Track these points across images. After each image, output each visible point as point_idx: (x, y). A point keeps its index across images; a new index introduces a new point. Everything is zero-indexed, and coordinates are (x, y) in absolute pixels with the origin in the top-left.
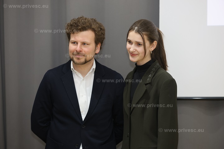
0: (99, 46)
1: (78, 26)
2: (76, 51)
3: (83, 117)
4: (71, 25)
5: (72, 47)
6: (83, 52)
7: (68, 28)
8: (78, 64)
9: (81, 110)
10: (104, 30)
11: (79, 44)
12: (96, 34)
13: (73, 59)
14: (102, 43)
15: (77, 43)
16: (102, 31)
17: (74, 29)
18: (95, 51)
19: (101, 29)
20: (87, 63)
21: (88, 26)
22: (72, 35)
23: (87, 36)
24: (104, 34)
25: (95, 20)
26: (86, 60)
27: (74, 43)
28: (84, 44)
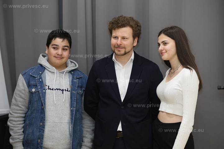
0: (136, 40)
1: (118, 23)
2: (117, 44)
3: (122, 99)
4: (113, 23)
5: (113, 41)
6: (123, 45)
7: (110, 25)
8: (119, 55)
9: (120, 94)
10: (140, 26)
11: (120, 38)
12: (133, 30)
13: (115, 51)
14: (139, 38)
15: (118, 38)
16: (139, 28)
17: (115, 26)
18: (133, 44)
19: (138, 25)
20: (126, 54)
21: (126, 23)
22: (113, 32)
23: (126, 32)
24: (140, 30)
25: (133, 19)
26: (125, 52)
27: (116, 38)
28: (123, 38)
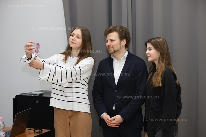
6: (111, 46)
11: (109, 41)
16: (124, 32)
19: (123, 30)
20: (116, 52)
26: (114, 50)
28: (112, 41)
